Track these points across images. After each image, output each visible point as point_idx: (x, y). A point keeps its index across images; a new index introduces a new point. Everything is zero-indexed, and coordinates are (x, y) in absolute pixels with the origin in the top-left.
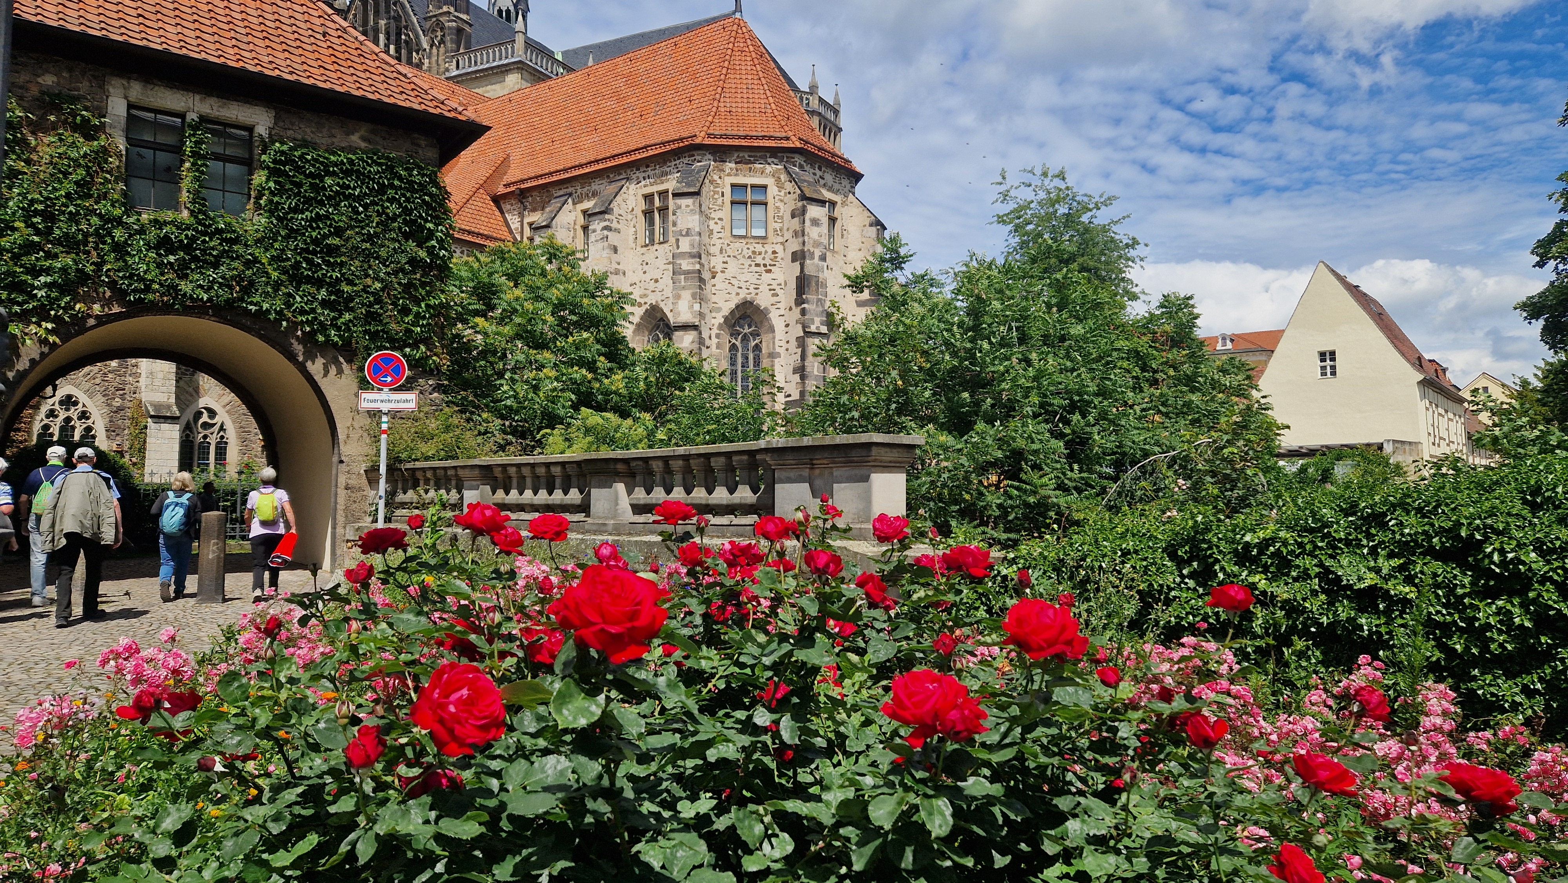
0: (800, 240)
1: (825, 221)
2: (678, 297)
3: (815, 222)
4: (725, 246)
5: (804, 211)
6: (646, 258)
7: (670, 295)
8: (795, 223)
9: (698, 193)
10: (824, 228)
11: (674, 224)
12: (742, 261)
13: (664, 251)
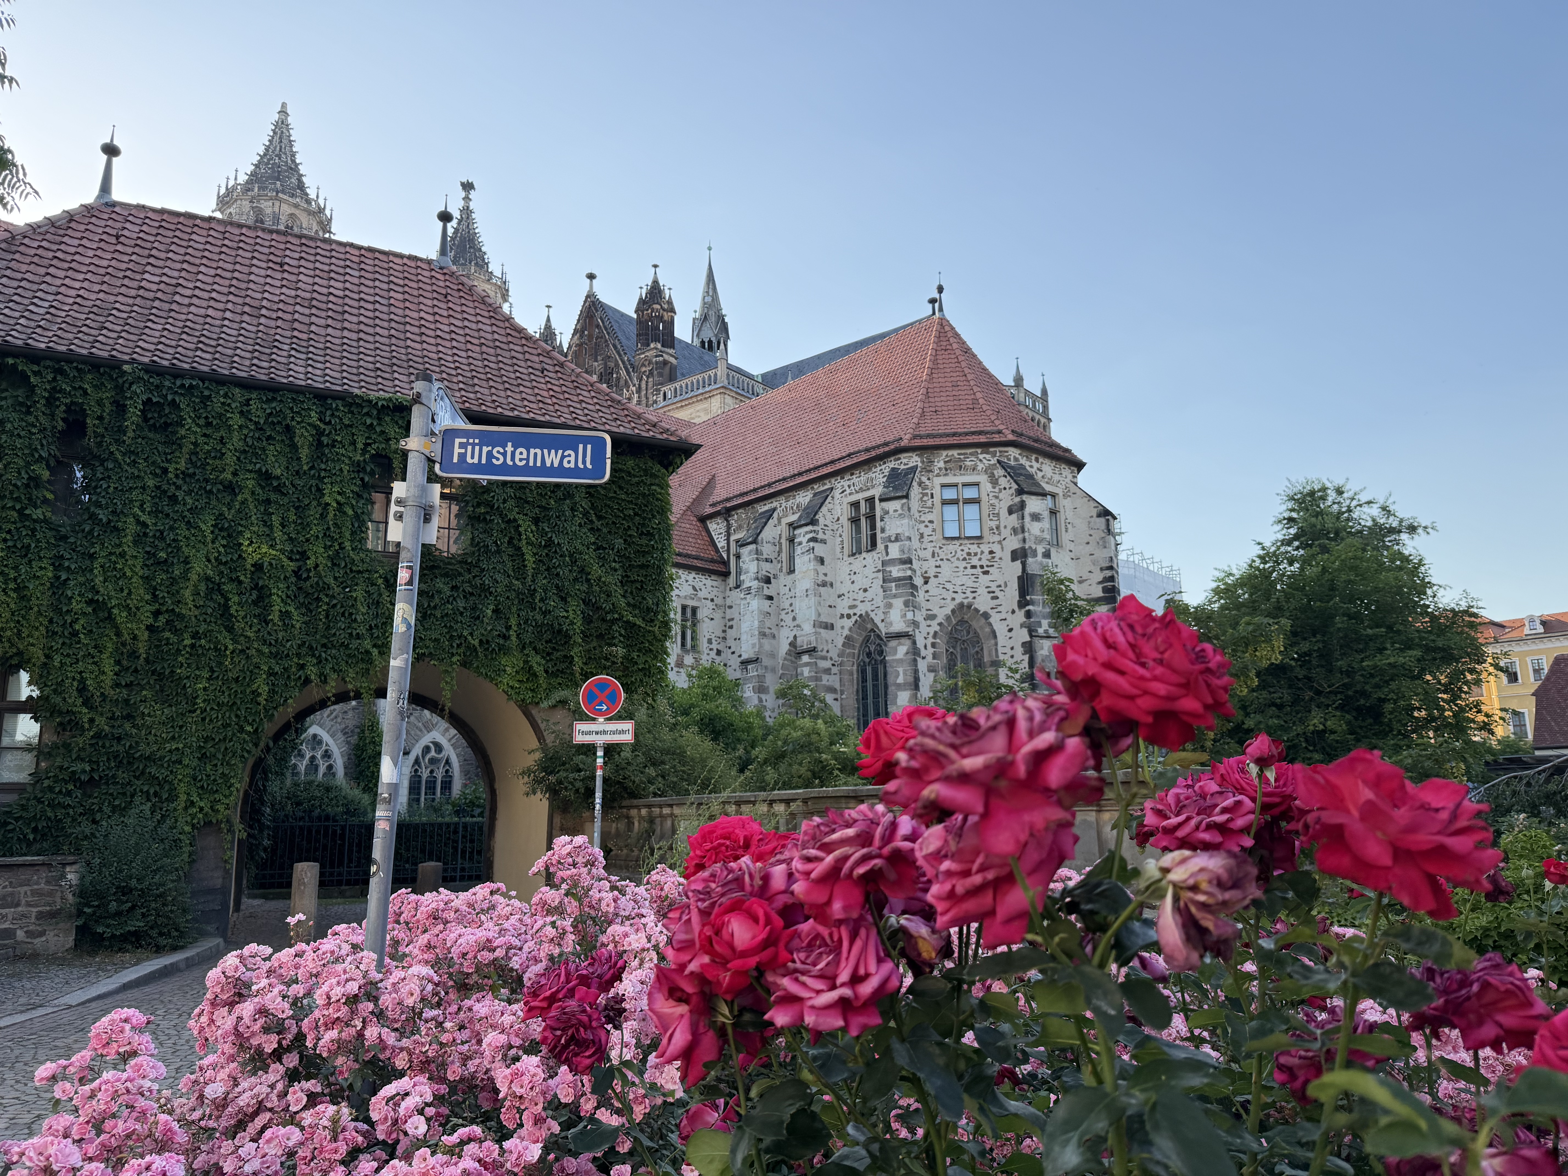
0: (1020, 536)
1: (1046, 514)
2: (889, 606)
3: (1036, 517)
4: (937, 550)
5: (1022, 505)
6: (854, 568)
7: (881, 605)
8: (1013, 521)
9: (907, 497)
10: (1046, 524)
11: (883, 530)
12: (957, 563)
13: (871, 560)
